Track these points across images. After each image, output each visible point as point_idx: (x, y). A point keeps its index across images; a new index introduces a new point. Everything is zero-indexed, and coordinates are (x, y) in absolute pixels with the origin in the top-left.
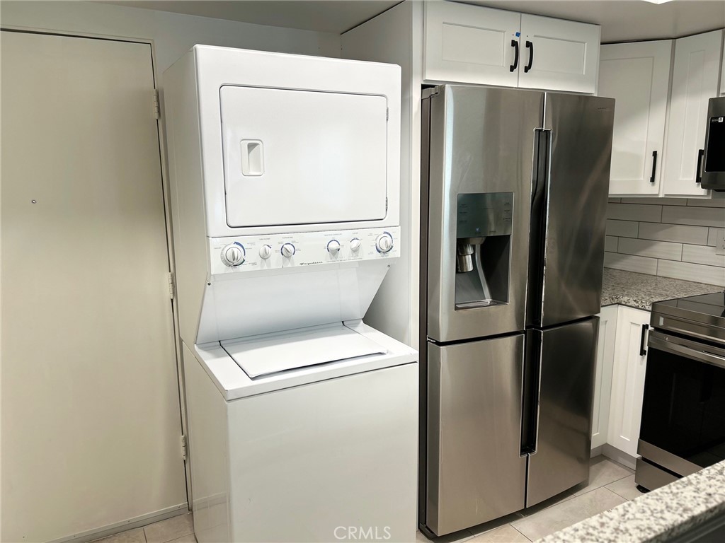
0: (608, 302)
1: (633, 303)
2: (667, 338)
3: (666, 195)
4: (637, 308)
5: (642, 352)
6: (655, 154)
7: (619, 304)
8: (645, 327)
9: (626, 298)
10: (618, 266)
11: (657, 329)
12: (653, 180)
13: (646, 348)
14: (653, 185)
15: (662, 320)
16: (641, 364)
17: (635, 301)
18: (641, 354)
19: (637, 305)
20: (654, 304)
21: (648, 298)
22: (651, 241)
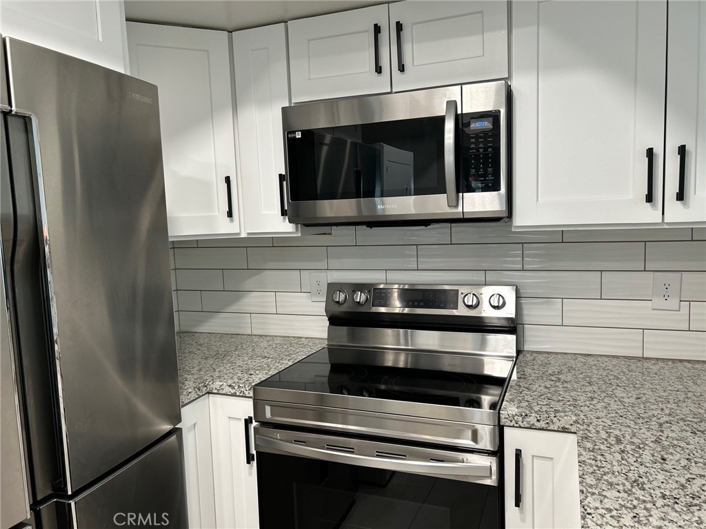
0: (193, 395)
1: (227, 390)
2: (279, 434)
3: (248, 234)
4: (234, 395)
5: (249, 458)
6: (228, 180)
7: (209, 393)
8: (248, 422)
9: (217, 384)
10: (205, 328)
11: (264, 424)
12: (230, 214)
13: (254, 452)
14: (232, 221)
15: (268, 409)
16: (250, 474)
17: (230, 386)
18: (248, 462)
19: (233, 391)
20: (255, 388)
21: (246, 376)
22: (240, 293)
